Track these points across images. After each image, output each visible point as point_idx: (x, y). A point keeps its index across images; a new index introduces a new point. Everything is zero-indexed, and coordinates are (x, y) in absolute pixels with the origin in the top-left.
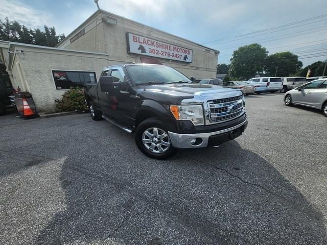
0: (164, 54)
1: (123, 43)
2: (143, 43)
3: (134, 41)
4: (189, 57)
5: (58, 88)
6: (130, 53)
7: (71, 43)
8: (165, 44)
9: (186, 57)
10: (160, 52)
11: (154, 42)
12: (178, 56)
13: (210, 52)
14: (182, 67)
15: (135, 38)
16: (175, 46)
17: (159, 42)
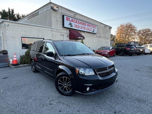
0: (82, 28)
1: (60, 21)
2: (72, 21)
3: (67, 20)
5: (23, 48)
6: (64, 27)
7: (28, 19)
8: (83, 22)
9: (94, 30)
10: (80, 27)
11: (77, 21)
12: (89, 29)
13: (107, 27)
14: (91, 36)
15: (67, 18)
16: (88, 24)
17: (80, 21)
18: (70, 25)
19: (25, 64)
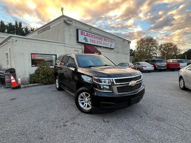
0: (98, 43)
1: (74, 36)
2: (87, 36)
3: (81, 34)
4: (113, 45)
5: (33, 65)
6: (78, 42)
7: (38, 34)
8: (99, 36)
9: (111, 45)
10: (96, 41)
11: (93, 35)
12: (106, 44)
13: (125, 42)
14: (109, 51)
15: (82, 32)
16: (105, 38)
17: (96, 35)
18: (85, 40)
19: (35, 83)
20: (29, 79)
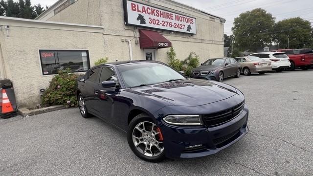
0: (166, 24)
1: (119, 12)
2: (143, 11)
3: (133, 10)
4: (193, 26)
5: (45, 73)
6: (127, 25)
7: (55, 14)
8: (166, 12)
9: (189, 28)
10: (161, 22)
11: (154, 10)
12: (180, 26)
13: (215, 20)
14: (186, 40)
15: (134, 6)
16: (177, 15)
17: (159, 10)
18: (140, 20)
19: (51, 105)
20: (39, 98)
